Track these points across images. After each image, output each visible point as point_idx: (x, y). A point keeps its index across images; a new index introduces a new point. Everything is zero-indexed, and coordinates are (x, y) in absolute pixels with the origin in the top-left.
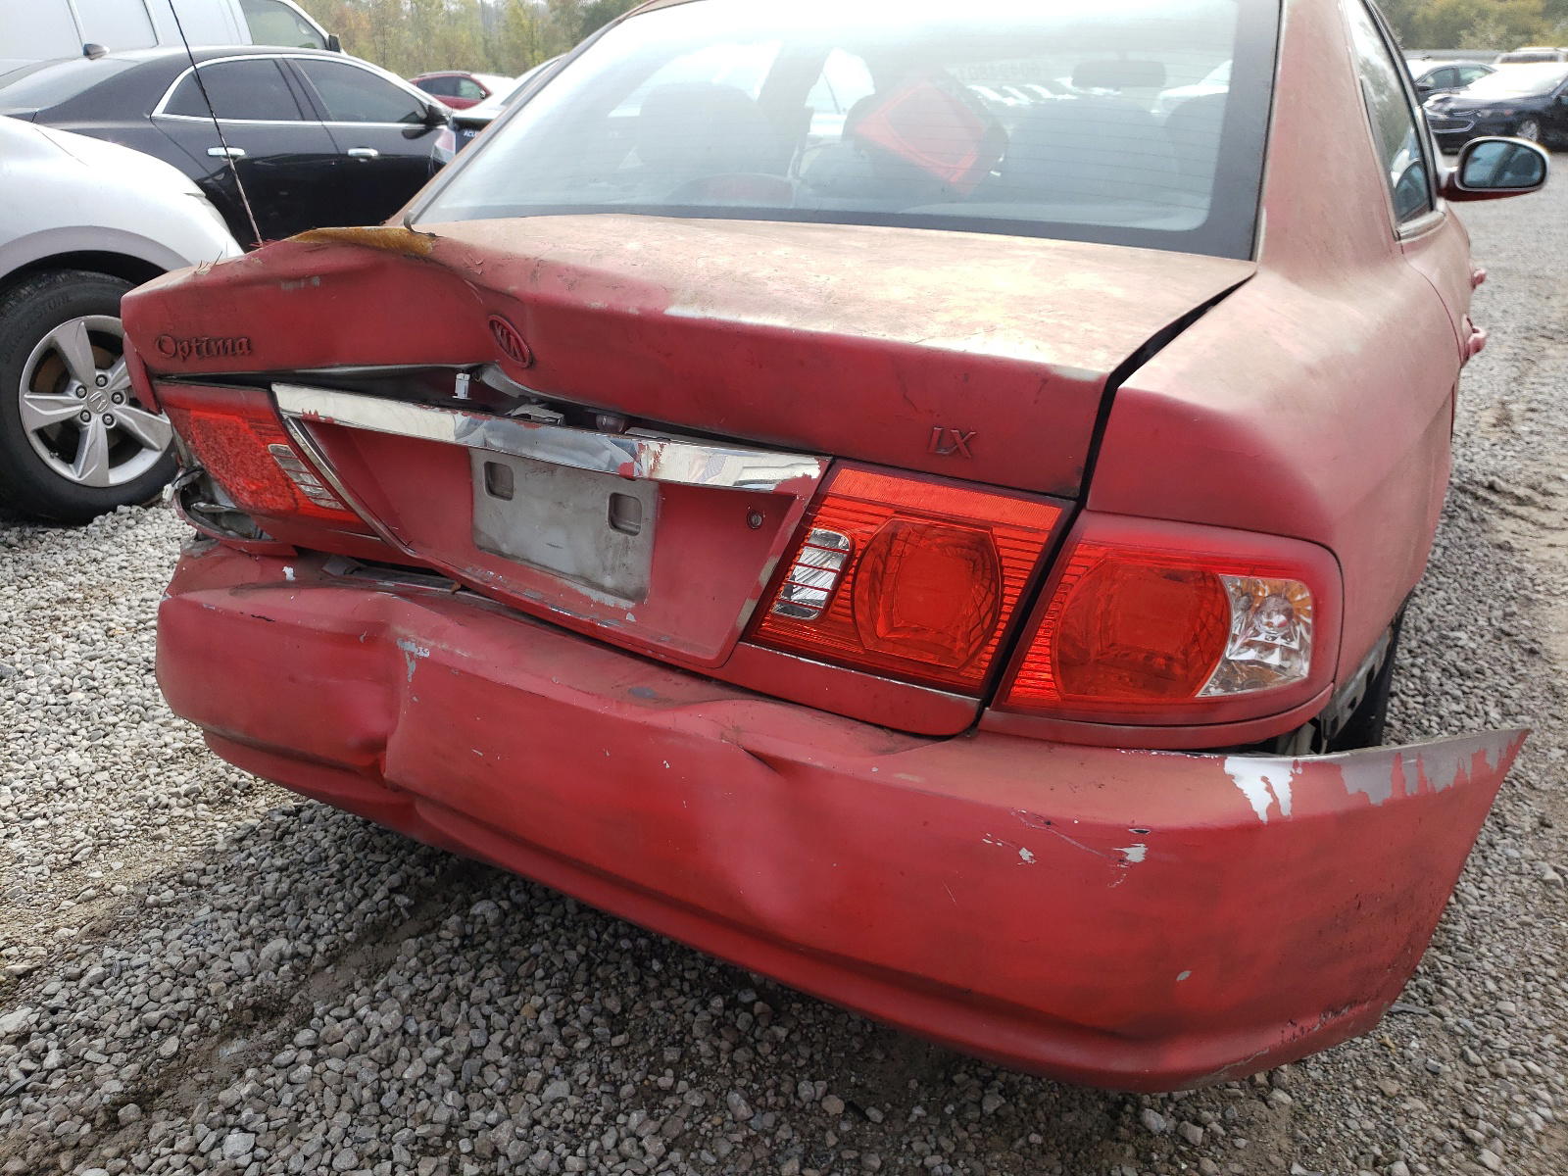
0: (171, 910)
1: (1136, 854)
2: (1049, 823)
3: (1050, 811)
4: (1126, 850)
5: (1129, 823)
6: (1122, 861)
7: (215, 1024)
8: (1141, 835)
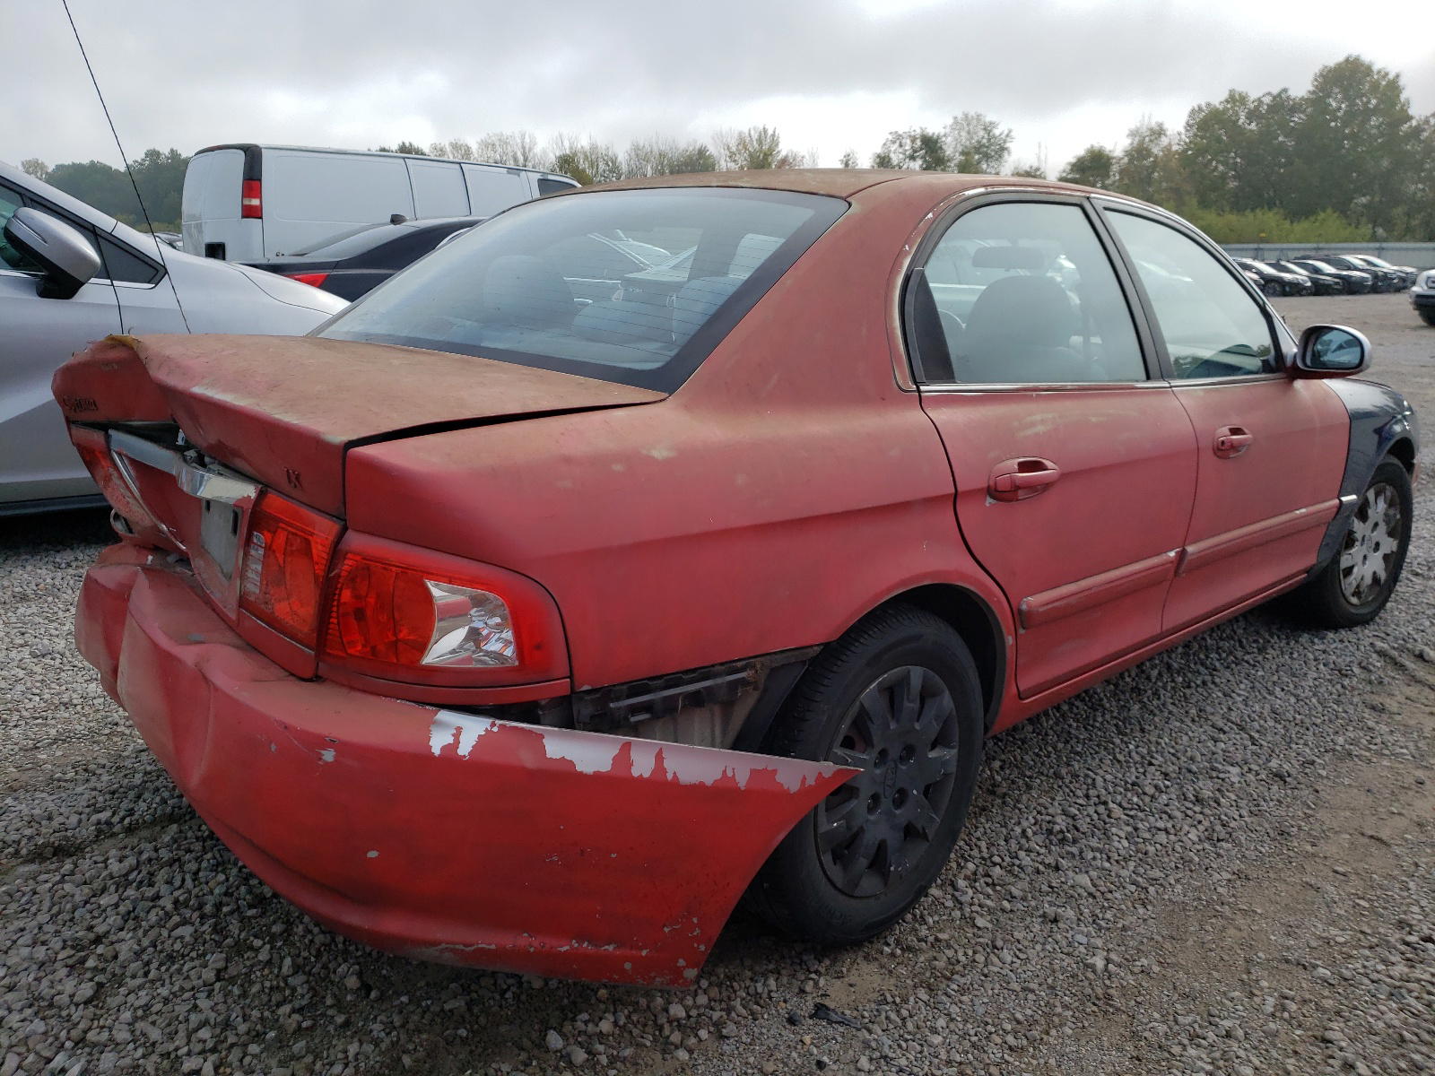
0: (64, 784)
1: (329, 756)
2: (286, 727)
3: (290, 720)
4: (323, 752)
5: (327, 734)
6: (320, 759)
7: (24, 852)
8: (332, 743)
